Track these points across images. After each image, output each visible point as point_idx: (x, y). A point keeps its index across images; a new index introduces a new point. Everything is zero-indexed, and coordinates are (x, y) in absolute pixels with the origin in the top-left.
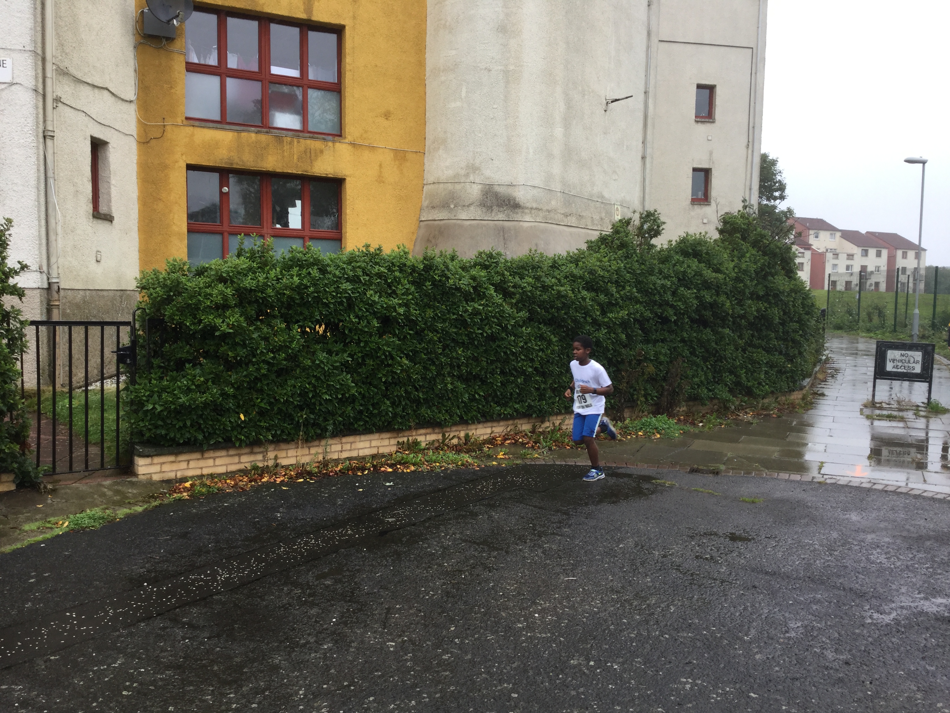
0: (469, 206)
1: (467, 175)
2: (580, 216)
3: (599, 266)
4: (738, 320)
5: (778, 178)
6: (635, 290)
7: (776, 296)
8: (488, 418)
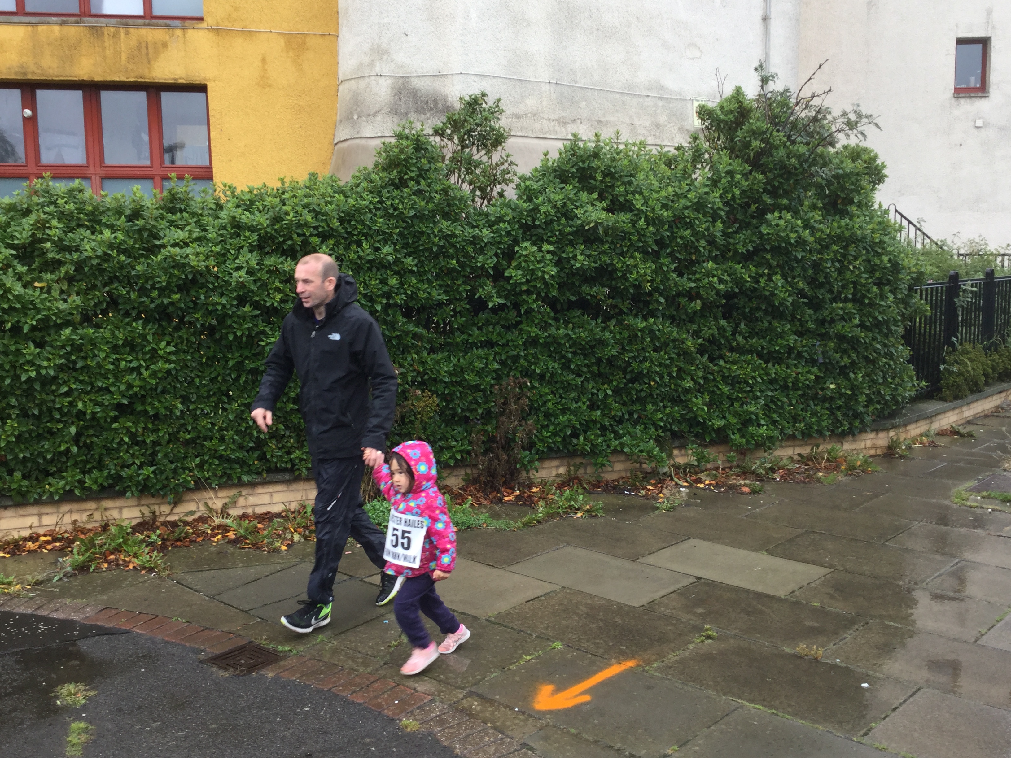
0: (376, 114)
2: (599, 122)
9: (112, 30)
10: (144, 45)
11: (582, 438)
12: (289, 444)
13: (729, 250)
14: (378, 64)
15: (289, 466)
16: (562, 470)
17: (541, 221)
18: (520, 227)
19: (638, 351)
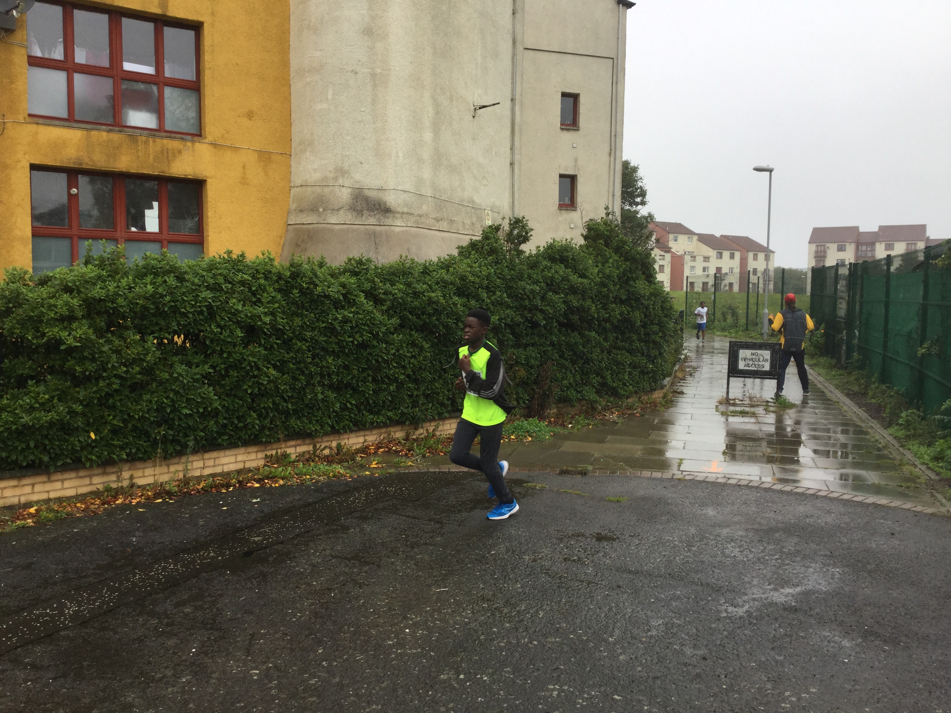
0: (339, 209)
1: (336, 179)
2: (451, 220)
3: (470, 272)
4: (603, 323)
5: (639, 184)
6: (505, 295)
7: (637, 300)
8: (361, 426)
9: (144, 138)
10: (165, 150)
14: (341, 179)
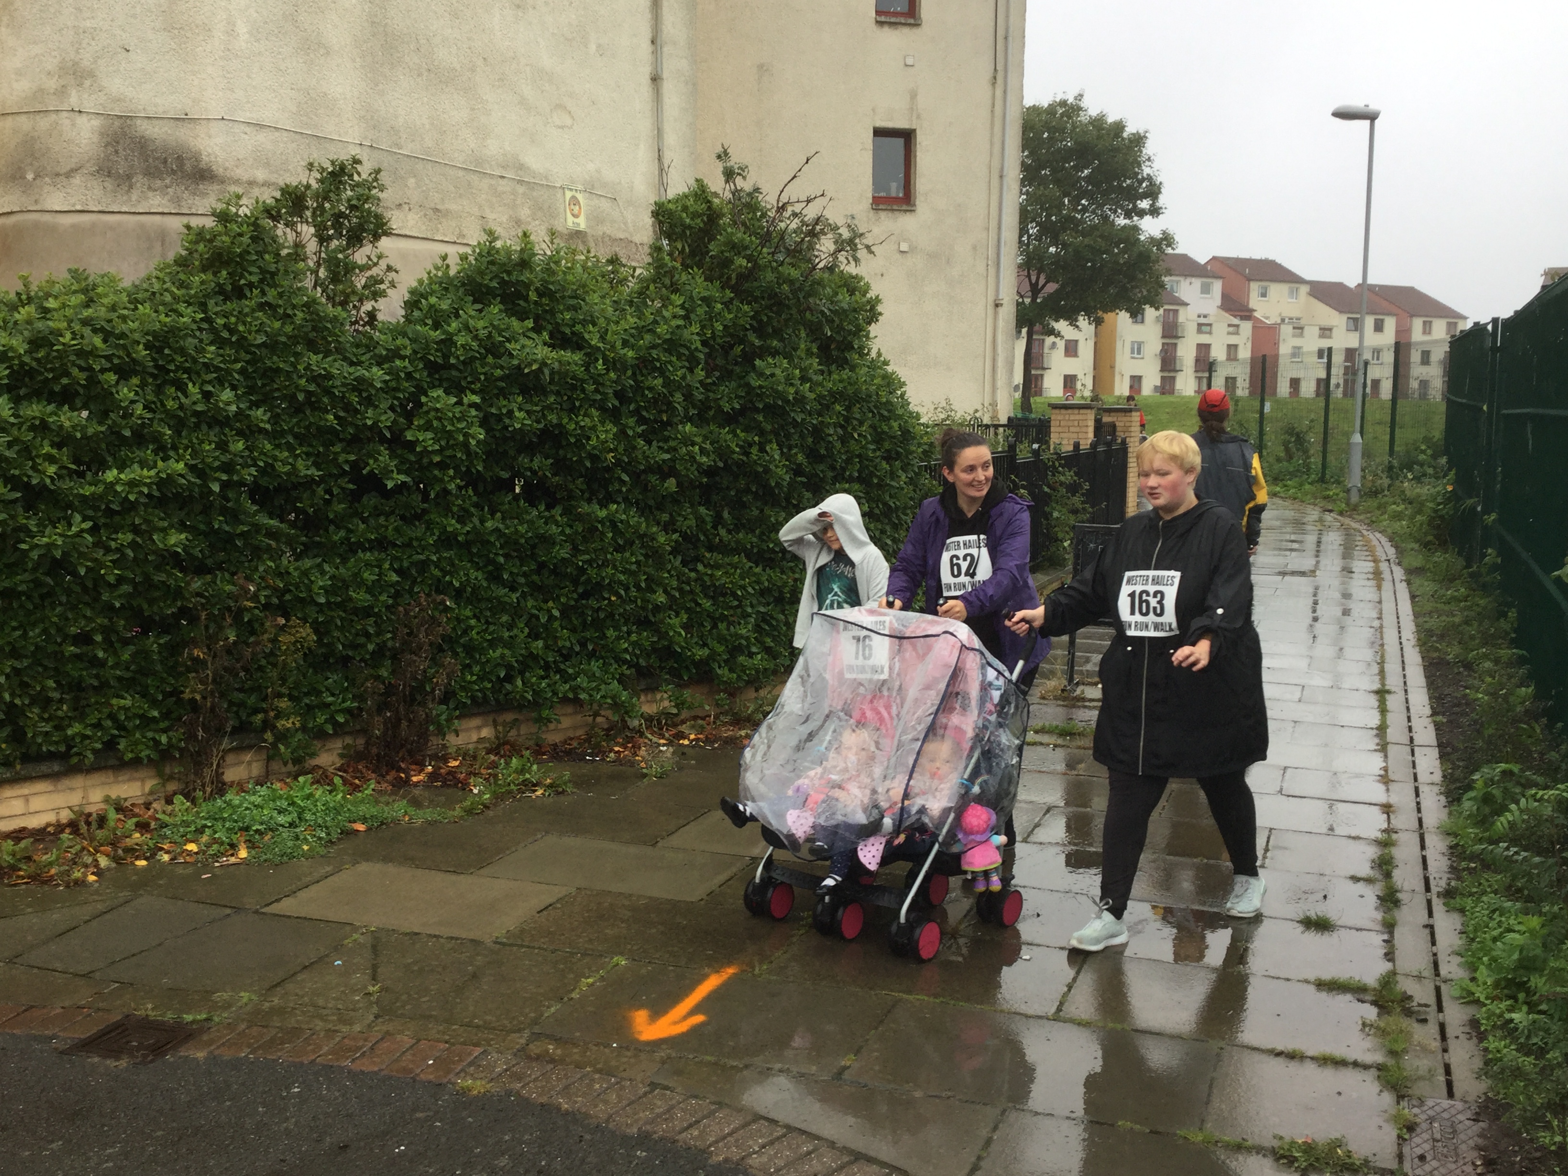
0: (69, 175)
1: (62, 92)
2: (436, 210)
11: (519, 683)
12: (60, 713)
13: (710, 408)
14: (73, 92)
15: (63, 748)
16: (486, 732)
17: (458, 358)
18: (425, 367)
19: (595, 551)
